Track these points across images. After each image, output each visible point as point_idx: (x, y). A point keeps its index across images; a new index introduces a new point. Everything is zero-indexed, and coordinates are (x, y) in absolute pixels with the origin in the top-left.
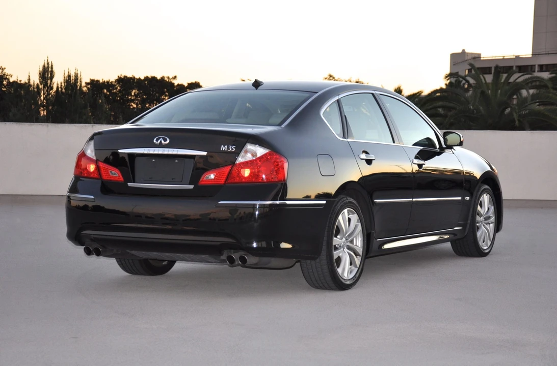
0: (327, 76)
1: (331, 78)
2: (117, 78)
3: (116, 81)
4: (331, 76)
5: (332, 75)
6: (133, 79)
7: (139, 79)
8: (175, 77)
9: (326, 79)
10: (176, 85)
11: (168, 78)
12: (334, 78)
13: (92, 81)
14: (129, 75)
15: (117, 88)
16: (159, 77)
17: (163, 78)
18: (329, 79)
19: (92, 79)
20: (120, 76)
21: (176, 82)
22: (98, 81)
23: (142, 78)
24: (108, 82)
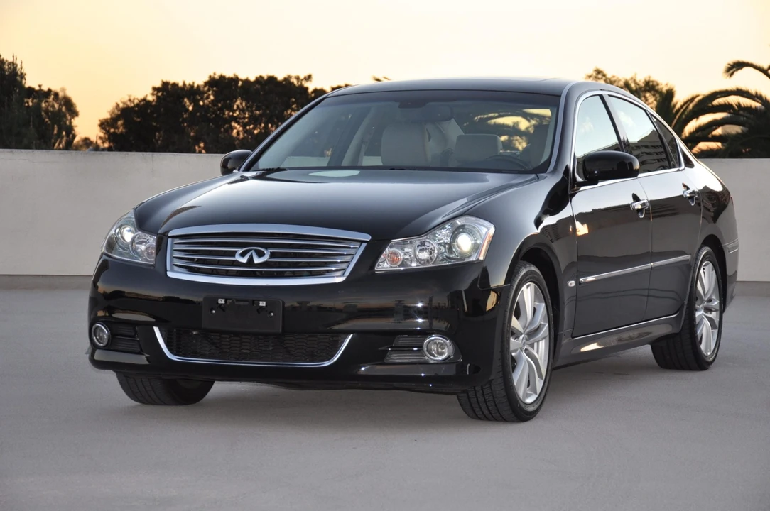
0: (591, 72)
1: (600, 76)
2: (207, 79)
3: (206, 84)
4: (599, 72)
5: (601, 68)
6: (235, 80)
7: (247, 82)
8: (309, 78)
9: (590, 77)
10: (310, 90)
11: (298, 78)
12: (604, 75)
13: (165, 84)
14: (229, 74)
15: (208, 97)
16: (280, 77)
17: (287, 80)
18: (596, 78)
19: (165, 80)
20: (212, 75)
21: (311, 86)
22: (175, 85)
23: (252, 79)
24: (192, 86)
